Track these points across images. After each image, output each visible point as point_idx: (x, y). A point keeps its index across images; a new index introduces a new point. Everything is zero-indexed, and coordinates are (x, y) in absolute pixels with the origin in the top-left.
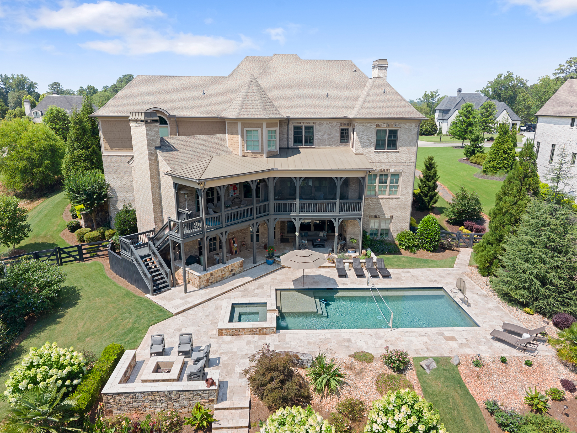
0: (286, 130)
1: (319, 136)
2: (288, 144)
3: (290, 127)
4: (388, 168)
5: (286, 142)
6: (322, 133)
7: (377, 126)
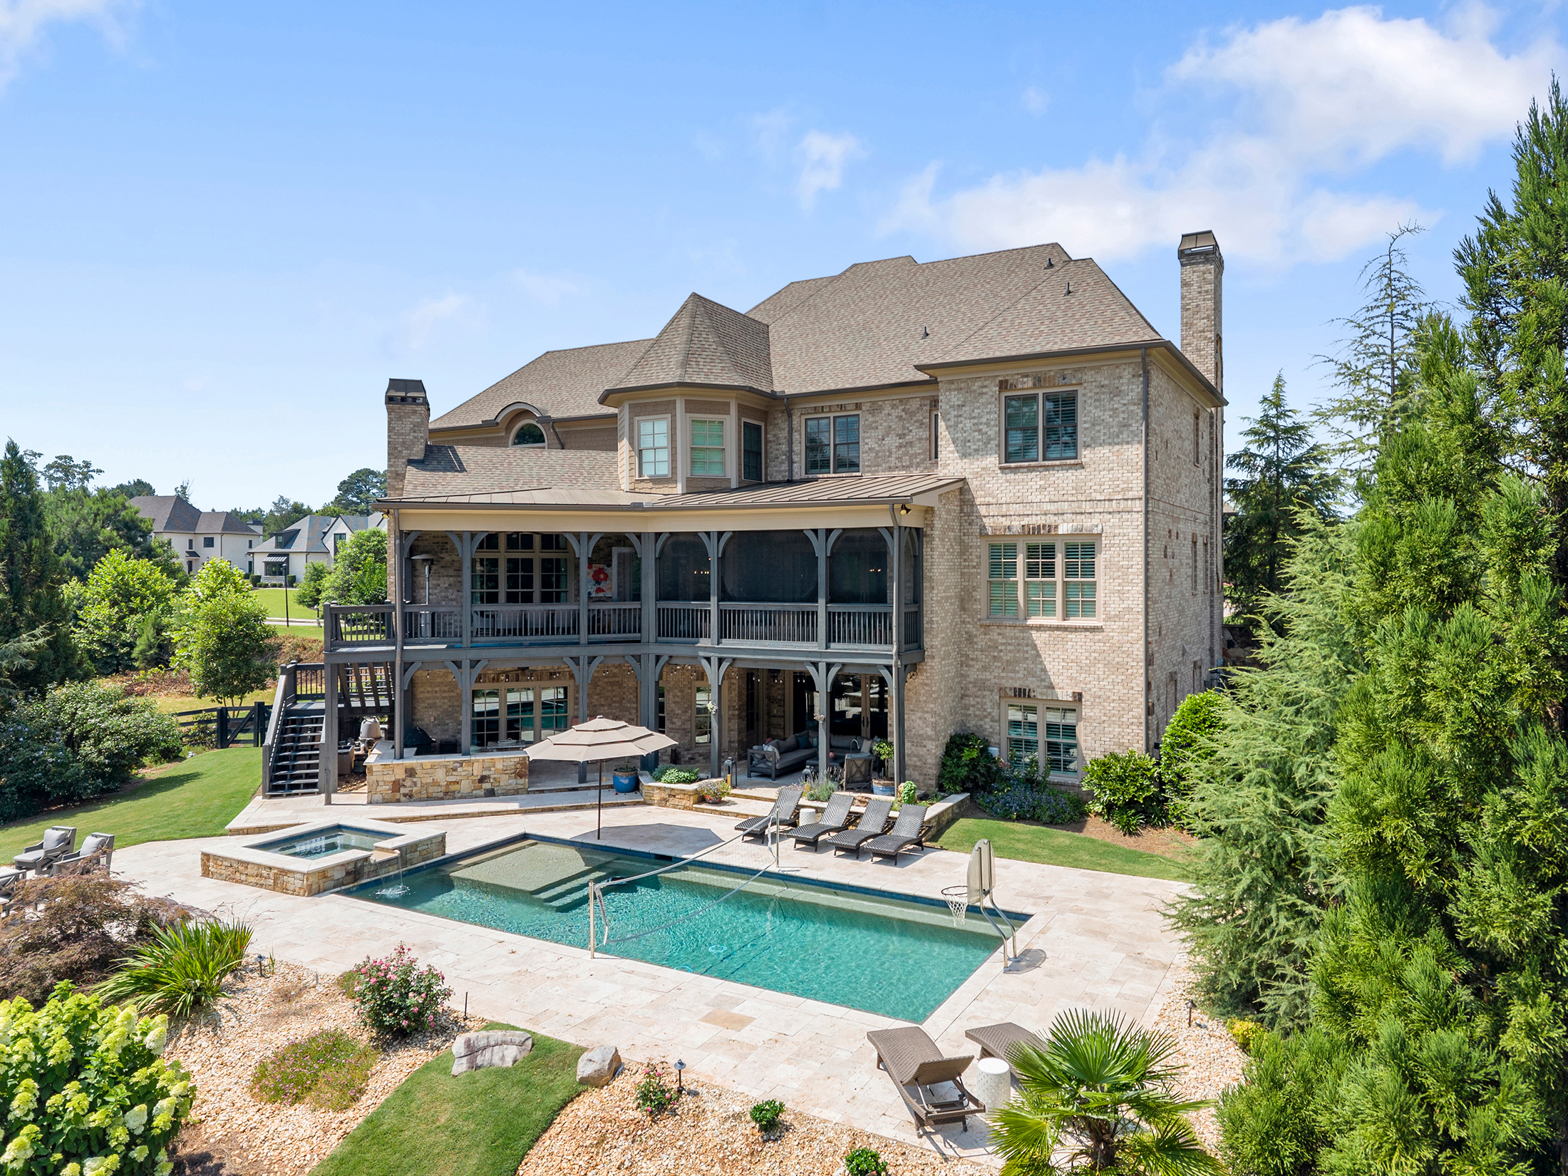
0: (785, 433)
1: (872, 443)
2: (791, 470)
3: (795, 422)
4: (1051, 520)
5: (785, 467)
6: (880, 433)
7: (1003, 385)
